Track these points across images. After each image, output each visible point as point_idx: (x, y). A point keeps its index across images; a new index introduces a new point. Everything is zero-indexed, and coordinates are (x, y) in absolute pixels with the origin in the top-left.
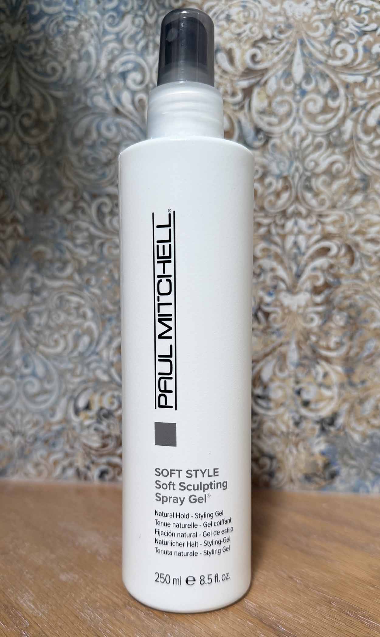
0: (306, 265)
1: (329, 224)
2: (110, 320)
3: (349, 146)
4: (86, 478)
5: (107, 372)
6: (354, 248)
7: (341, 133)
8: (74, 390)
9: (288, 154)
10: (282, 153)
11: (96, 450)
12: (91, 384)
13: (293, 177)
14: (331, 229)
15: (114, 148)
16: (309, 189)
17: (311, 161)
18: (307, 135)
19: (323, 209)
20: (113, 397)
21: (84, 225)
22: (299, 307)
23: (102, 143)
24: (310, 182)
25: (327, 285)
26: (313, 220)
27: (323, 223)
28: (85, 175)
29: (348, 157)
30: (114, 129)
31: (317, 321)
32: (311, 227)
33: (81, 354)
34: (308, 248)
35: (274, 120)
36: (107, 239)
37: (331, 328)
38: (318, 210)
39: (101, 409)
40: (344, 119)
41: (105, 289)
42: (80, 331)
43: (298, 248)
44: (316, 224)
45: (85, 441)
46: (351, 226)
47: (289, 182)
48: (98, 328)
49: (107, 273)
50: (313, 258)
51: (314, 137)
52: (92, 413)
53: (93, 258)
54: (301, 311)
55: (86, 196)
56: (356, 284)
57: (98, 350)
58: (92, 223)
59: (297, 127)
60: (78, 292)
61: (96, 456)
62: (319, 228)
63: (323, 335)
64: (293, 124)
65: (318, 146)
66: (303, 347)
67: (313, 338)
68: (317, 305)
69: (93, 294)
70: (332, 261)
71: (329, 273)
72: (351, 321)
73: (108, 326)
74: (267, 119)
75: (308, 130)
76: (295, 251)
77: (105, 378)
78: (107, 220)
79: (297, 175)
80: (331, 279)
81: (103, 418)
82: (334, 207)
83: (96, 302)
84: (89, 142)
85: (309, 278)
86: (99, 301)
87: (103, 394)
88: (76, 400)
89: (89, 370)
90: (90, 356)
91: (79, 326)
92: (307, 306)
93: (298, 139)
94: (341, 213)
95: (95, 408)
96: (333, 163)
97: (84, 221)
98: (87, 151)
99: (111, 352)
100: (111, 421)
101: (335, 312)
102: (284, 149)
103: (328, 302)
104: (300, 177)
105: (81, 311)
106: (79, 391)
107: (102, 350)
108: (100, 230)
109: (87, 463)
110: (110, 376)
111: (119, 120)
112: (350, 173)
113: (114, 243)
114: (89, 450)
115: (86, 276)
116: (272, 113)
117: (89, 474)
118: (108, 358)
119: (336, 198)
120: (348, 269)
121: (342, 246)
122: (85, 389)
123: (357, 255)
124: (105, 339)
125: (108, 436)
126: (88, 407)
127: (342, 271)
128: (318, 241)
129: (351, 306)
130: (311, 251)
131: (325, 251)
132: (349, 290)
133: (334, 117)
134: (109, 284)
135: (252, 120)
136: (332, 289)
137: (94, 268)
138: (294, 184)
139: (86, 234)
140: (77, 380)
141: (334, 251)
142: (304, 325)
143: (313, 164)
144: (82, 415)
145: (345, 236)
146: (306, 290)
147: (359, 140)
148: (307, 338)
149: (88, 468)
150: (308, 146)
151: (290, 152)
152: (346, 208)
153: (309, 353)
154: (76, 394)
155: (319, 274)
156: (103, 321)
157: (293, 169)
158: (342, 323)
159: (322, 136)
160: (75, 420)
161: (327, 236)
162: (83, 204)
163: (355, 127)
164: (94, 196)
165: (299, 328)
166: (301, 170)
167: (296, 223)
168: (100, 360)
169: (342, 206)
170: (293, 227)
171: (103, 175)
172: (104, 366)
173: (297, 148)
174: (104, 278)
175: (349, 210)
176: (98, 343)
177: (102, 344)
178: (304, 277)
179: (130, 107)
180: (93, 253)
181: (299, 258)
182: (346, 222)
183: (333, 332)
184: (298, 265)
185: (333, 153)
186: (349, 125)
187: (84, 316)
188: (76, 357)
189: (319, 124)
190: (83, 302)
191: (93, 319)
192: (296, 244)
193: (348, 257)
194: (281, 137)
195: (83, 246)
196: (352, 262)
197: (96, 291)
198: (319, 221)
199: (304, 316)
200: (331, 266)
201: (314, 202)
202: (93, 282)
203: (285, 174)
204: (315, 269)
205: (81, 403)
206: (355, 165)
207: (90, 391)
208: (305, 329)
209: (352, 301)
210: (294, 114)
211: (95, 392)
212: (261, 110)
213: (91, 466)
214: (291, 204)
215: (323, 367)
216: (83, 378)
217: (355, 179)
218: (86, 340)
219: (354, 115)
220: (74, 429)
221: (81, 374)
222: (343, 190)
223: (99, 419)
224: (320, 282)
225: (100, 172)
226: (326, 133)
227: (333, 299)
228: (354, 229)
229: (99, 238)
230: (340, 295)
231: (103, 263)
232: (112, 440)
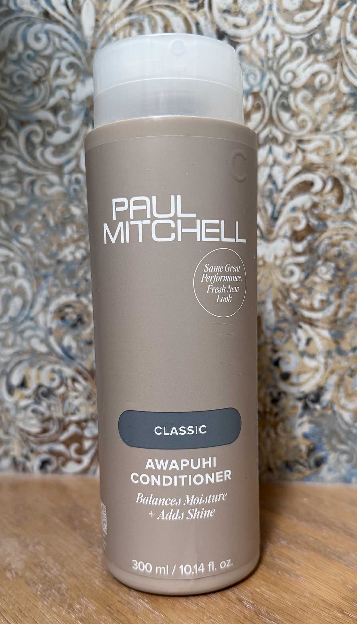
0: (284, 205)
1: (311, 152)
2: (45, 277)
3: (337, 52)
4: (25, 469)
5: (45, 341)
6: (343, 182)
7: (324, 36)
8: (6, 364)
9: (259, 64)
10: (251, 63)
11: (36, 436)
12: (26, 357)
13: (266, 93)
14: (314, 158)
15: (45, 63)
16: (286, 108)
17: (288, 71)
18: (283, 38)
19: (303, 133)
20: (53, 371)
21: (10, 159)
22: (276, 257)
23: (29, 57)
24: (287, 98)
25: (309, 229)
26: (291, 147)
27: (303, 151)
28: (10, 97)
29: (335, 67)
30: (44, 37)
31: (298, 275)
32: (288, 156)
33: (12, 320)
34: (285, 182)
35: (241, 21)
36: (38, 176)
37: (315, 283)
38: (298, 134)
39: (40, 386)
40: (330, 15)
41: (38, 238)
42: (10, 292)
43: (274, 183)
44: (296, 151)
45: (21, 425)
46: (339, 154)
47: (261, 99)
48: (32, 287)
49: (40, 218)
50: (292, 195)
51: (291, 40)
52: (28, 392)
53: (23, 201)
54: (278, 262)
55: (12, 123)
56: (346, 228)
57: (32, 314)
58: (20, 157)
59: (270, 29)
60: (5, 243)
61: (35, 443)
62: (299, 157)
63: (306, 292)
64: (264, 26)
65: (297, 53)
66: (282, 307)
67: (294, 296)
68: (298, 254)
69: (24, 244)
70: (316, 199)
71: (313, 214)
72: (340, 274)
73: (43, 284)
74: (232, 19)
75: (283, 33)
76: (270, 186)
77: (43, 349)
78: (38, 153)
79: (271, 91)
80: (314, 222)
81: (43, 398)
82: (317, 130)
83: (28, 254)
84: (14, 56)
85: (288, 221)
86: (32, 253)
87: (41, 368)
88: (8, 375)
89: (23, 339)
90: (22, 322)
91: (9, 285)
92: (285, 256)
93: (271, 45)
94: (327, 137)
95: (32, 385)
96: (315, 75)
97: (11, 154)
98: (11, 68)
99: (49, 317)
100: (52, 401)
101: (320, 263)
102: (254, 58)
103: (310, 250)
104: (275, 93)
105: (11, 265)
106: (12, 364)
107: (38, 314)
108: (30, 165)
109: (25, 451)
110: (49, 345)
111: (49, 26)
112: (337, 86)
113: (48, 180)
114: (26, 435)
115: (15, 223)
116: (239, 13)
117: (29, 464)
118: (46, 324)
119: (319, 118)
120: (335, 209)
121: (328, 179)
122: (19, 363)
123: (347, 190)
124: (41, 300)
125: (50, 419)
126: (23, 384)
127: (328, 211)
128: (297, 174)
129: (339, 255)
130: (289, 187)
131: (306, 187)
132: (337, 234)
133: (317, 13)
134: (43, 233)
135: (213, 22)
136: (317, 235)
137: (23, 213)
138: (268, 102)
139: (13, 170)
140: (10, 351)
141: (318, 186)
142: (282, 279)
143: (290, 76)
144: (17, 394)
145: (332, 166)
146: (285, 236)
147: (348, 43)
148: (286, 297)
149: (27, 457)
150: (284, 53)
151: (262, 61)
152: (332, 130)
153: (288, 314)
154: (8, 369)
155: (300, 215)
156: (37, 279)
157: (266, 82)
158: (328, 277)
159: (303, 40)
160: (9, 400)
161: (308, 168)
162: (9, 134)
163: (342, 27)
164: (22, 124)
165: (277, 284)
166: (276, 83)
167: (270, 151)
168: (36, 327)
169: (328, 128)
170: (267, 157)
171: (33, 97)
172: (41, 334)
173: (271, 55)
174: (36, 225)
175: (335, 133)
176: (32, 307)
177: (38, 307)
178: (281, 220)
179: (63, 10)
180: (22, 194)
181: (275, 195)
182: (333, 149)
183: (318, 288)
184: (274, 205)
185: (316, 61)
186: (335, 24)
187: (14, 273)
188: (6, 324)
189: (298, 24)
190: (12, 255)
191: (25, 276)
192: (270, 177)
193: (336, 193)
194: (250, 43)
195: (10, 185)
196: (340, 200)
197: (28, 241)
198: (298, 147)
199: (282, 268)
200: (315, 205)
201: (292, 124)
202: (23, 230)
203: (256, 89)
204: (294, 209)
205: (16, 380)
206: (344, 76)
207: (25, 364)
208: (284, 284)
209: (341, 248)
210: (266, 13)
211: (31, 365)
212: (225, 7)
213: (31, 455)
214: (264, 128)
215: (306, 331)
216: (16, 349)
217: (344, 94)
218: (17, 302)
219: (341, 11)
220: (7, 410)
221: (13, 345)
222: (328, 108)
223: (37, 399)
224: (301, 226)
225: (28, 93)
226: (307, 35)
227: (318, 247)
228: (342, 158)
229: (30, 174)
230: (326, 241)
231: (34, 206)
232: (54, 424)
